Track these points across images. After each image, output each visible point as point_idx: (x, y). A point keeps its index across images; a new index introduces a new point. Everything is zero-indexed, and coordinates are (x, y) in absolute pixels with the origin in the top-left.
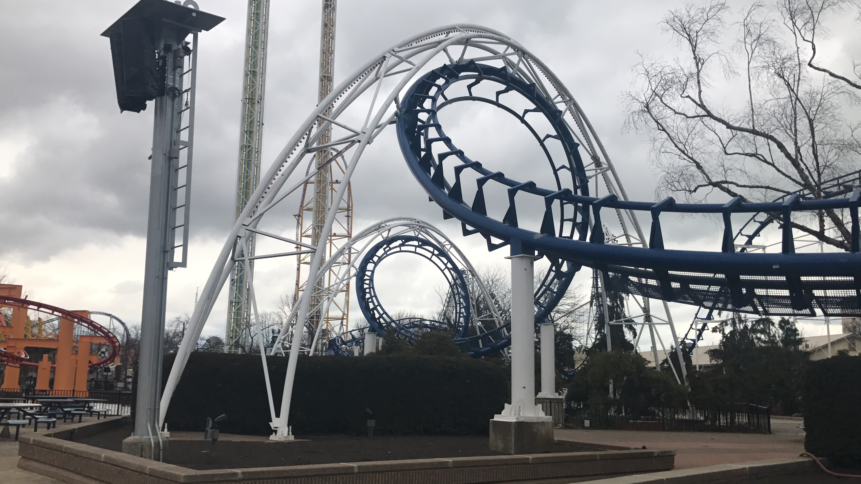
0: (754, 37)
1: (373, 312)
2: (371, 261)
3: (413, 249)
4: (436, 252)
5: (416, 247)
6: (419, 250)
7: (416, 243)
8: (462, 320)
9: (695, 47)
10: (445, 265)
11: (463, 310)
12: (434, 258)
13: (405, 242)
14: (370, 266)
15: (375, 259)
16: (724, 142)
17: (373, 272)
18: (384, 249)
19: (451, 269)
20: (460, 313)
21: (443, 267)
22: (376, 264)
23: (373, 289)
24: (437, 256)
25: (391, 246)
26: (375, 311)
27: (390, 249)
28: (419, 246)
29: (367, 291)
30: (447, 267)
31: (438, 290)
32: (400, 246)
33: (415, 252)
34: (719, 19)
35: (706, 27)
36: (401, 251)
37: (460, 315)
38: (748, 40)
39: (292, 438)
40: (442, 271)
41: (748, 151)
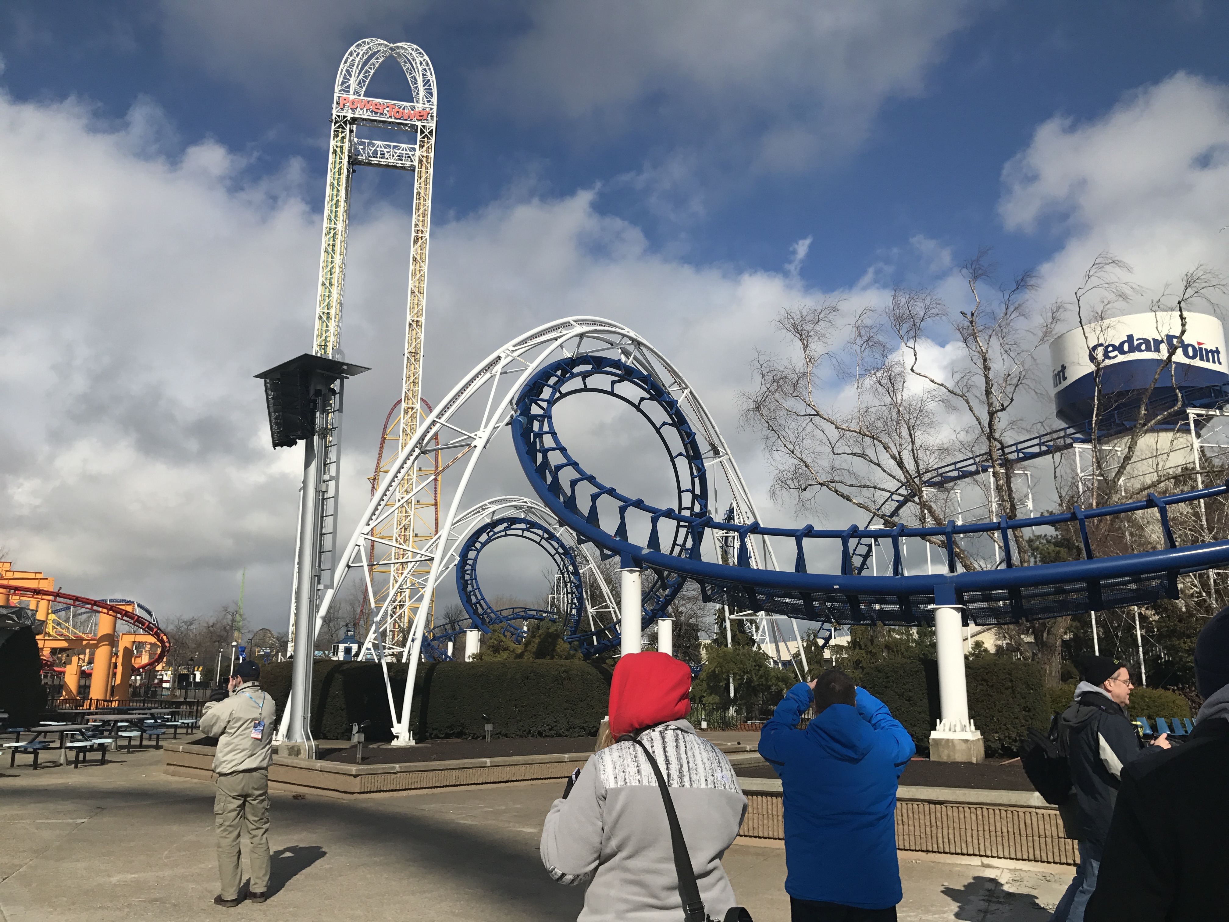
0: (865, 339)
1: (476, 606)
2: (473, 548)
3: (520, 532)
4: (546, 536)
5: (523, 530)
6: (526, 534)
7: (523, 526)
8: (574, 612)
9: (807, 347)
10: (556, 550)
11: (575, 601)
12: (544, 542)
13: (511, 525)
14: (472, 554)
15: (478, 545)
16: (833, 442)
17: (475, 560)
18: (488, 534)
19: (562, 554)
20: (572, 603)
21: (553, 552)
22: (478, 551)
23: (476, 579)
24: (546, 539)
25: (496, 530)
26: (478, 605)
27: (495, 534)
28: (527, 530)
29: (469, 582)
30: (557, 552)
31: (546, 574)
32: (506, 529)
33: (522, 536)
34: (830, 322)
35: (818, 328)
36: (506, 535)
37: (572, 606)
38: (859, 342)
39: (413, 743)
40: (552, 556)
41: (857, 450)
